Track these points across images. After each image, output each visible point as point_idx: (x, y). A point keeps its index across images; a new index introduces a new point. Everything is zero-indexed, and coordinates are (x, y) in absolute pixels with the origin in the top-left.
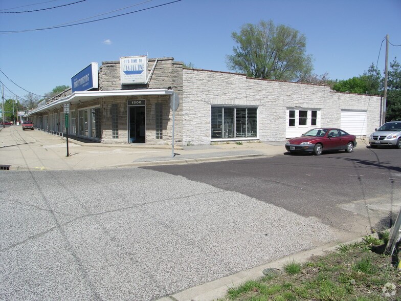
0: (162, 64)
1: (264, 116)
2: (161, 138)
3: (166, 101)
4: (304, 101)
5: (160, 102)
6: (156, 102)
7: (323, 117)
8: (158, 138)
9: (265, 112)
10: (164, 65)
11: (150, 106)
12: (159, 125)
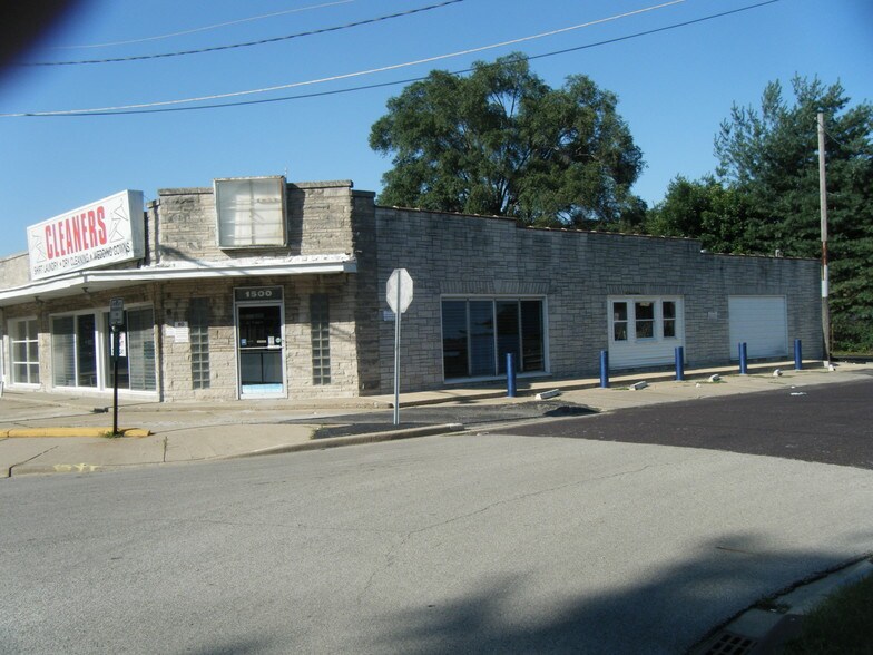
0: (324, 198)
1: (559, 318)
2: (327, 381)
3: (339, 288)
4: (645, 280)
5: (322, 291)
6: (311, 291)
7: (688, 315)
8: (316, 381)
9: (559, 310)
10: (330, 200)
11: (296, 301)
12: (321, 348)
